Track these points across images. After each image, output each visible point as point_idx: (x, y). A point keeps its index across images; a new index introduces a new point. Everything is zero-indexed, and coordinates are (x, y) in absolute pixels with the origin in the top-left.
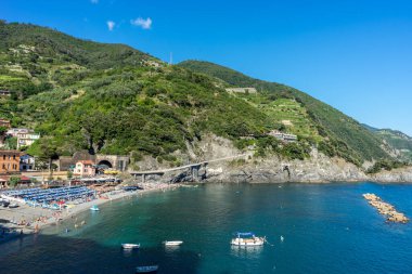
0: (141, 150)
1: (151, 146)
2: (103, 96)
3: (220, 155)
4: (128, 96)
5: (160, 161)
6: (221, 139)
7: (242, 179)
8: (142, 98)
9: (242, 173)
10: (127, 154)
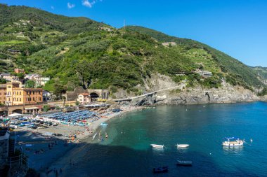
0: (115, 85)
1: (122, 82)
2: (85, 50)
3: (164, 87)
4: (101, 50)
5: (128, 92)
6: (164, 76)
7: (180, 102)
8: (110, 51)
9: (179, 98)
10: (107, 88)
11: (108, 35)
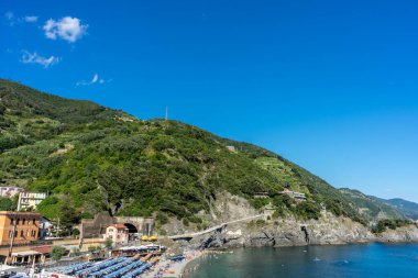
0: (165, 211)
1: (176, 206)
3: (238, 216)
4: (135, 151)
5: (186, 223)
6: (237, 197)
7: (264, 242)
8: (150, 152)
9: (263, 235)
10: (150, 215)
11: (141, 128)
